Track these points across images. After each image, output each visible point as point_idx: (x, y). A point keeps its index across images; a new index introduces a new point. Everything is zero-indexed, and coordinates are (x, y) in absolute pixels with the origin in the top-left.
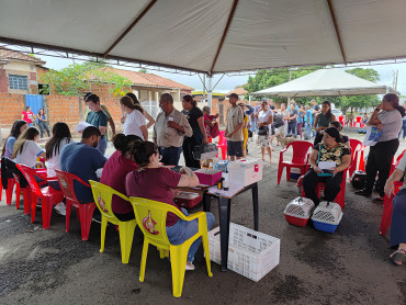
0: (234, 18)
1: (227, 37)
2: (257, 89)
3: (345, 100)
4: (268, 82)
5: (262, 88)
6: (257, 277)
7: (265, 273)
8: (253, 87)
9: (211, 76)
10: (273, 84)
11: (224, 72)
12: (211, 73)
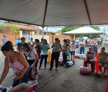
4: (68, 29)
8: (64, 31)
10: (70, 30)
11: (48, 26)
12: (43, 26)
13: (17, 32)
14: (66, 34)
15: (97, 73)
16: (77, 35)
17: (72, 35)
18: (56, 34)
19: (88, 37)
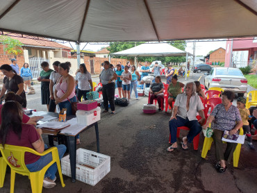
0: (90, 8)
1: (87, 20)
2: (116, 51)
3: (167, 59)
4: (122, 46)
5: (119, 50)
6: (94, 183)
7: (100, 179)
8: (113, 48)
9: (78, 44)
10: (125, 48)
11: (87, 42)
12: (78, 42)
13: (18, 53)
14: (119, 57)
15: (166, 112)
16: (142, 58)
17: (131, 58)
18: (97, 56)
19: (163, 61)
